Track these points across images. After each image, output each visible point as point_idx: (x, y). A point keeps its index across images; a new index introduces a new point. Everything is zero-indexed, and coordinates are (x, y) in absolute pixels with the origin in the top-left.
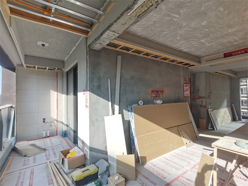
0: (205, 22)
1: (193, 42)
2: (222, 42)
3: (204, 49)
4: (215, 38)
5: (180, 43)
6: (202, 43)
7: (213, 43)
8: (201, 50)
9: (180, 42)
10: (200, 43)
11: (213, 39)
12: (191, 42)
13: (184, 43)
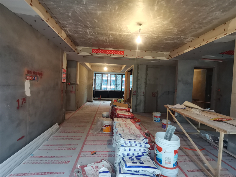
0: (101, 12)
1: (80, 27)
2: (99, 38)
3: (83, 39)
4: (97, 33)
5: (69, 22)
6: (86, 32)
7: (93, 37)
8: (82, 39)
9: (69, 20)
10: (85, 31)
11: (95, 33)
12: (79, 26)
13: (72, 24)
